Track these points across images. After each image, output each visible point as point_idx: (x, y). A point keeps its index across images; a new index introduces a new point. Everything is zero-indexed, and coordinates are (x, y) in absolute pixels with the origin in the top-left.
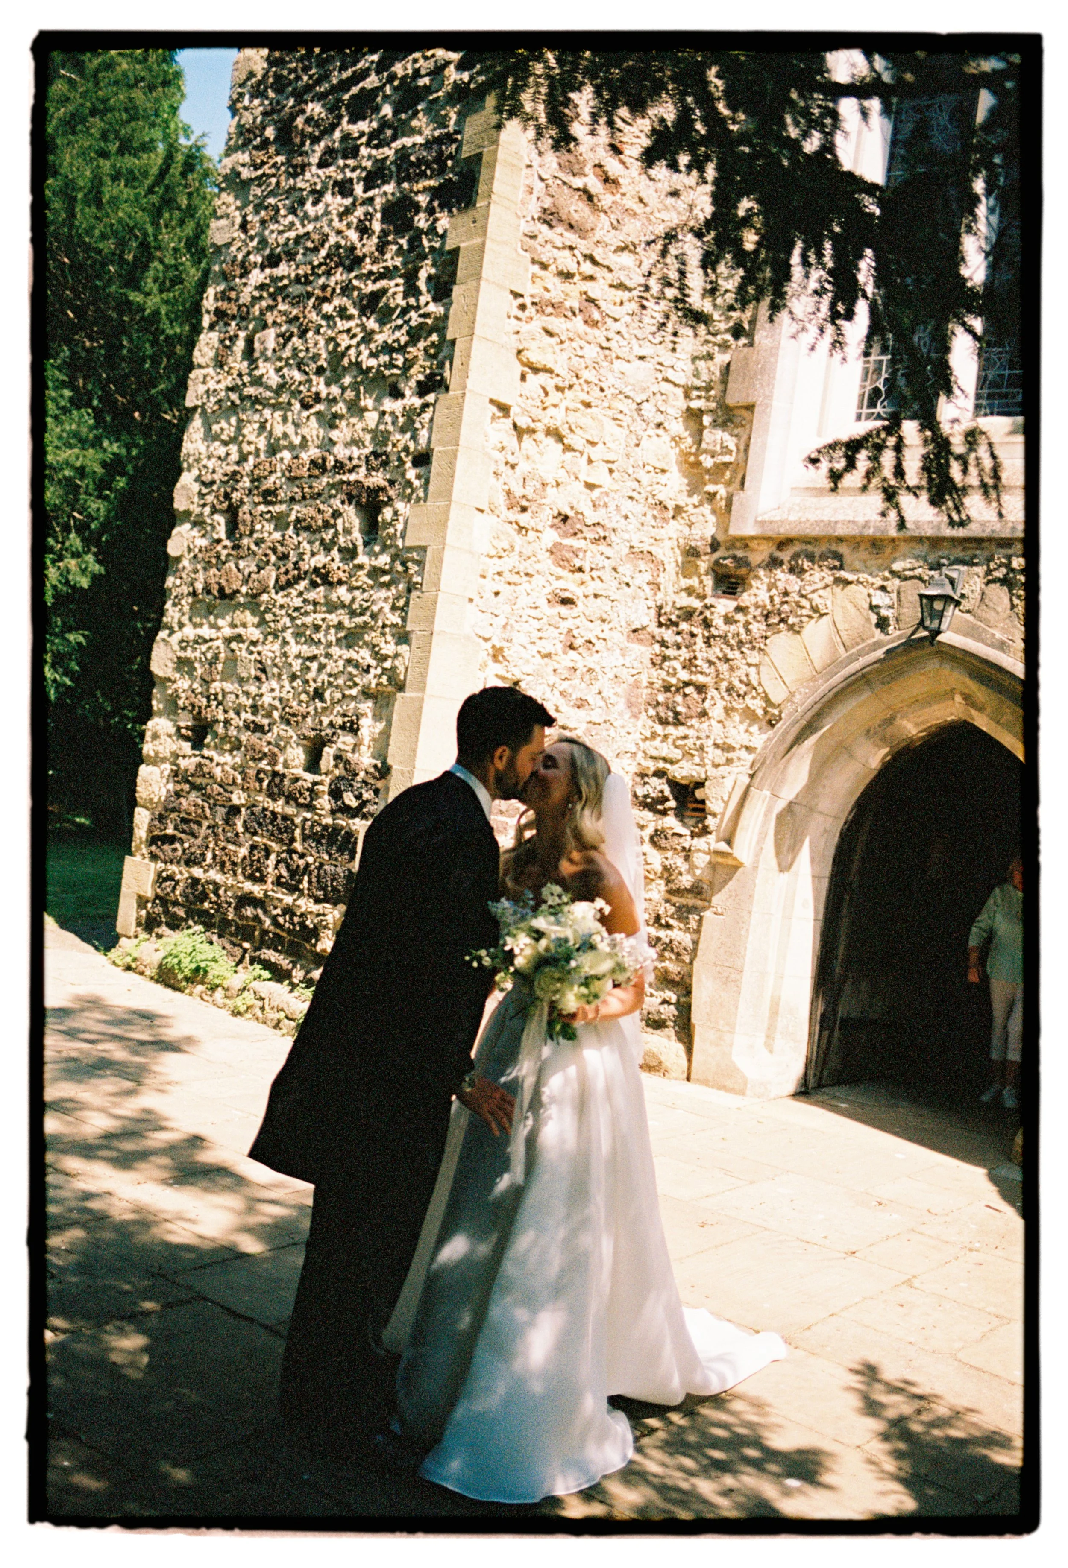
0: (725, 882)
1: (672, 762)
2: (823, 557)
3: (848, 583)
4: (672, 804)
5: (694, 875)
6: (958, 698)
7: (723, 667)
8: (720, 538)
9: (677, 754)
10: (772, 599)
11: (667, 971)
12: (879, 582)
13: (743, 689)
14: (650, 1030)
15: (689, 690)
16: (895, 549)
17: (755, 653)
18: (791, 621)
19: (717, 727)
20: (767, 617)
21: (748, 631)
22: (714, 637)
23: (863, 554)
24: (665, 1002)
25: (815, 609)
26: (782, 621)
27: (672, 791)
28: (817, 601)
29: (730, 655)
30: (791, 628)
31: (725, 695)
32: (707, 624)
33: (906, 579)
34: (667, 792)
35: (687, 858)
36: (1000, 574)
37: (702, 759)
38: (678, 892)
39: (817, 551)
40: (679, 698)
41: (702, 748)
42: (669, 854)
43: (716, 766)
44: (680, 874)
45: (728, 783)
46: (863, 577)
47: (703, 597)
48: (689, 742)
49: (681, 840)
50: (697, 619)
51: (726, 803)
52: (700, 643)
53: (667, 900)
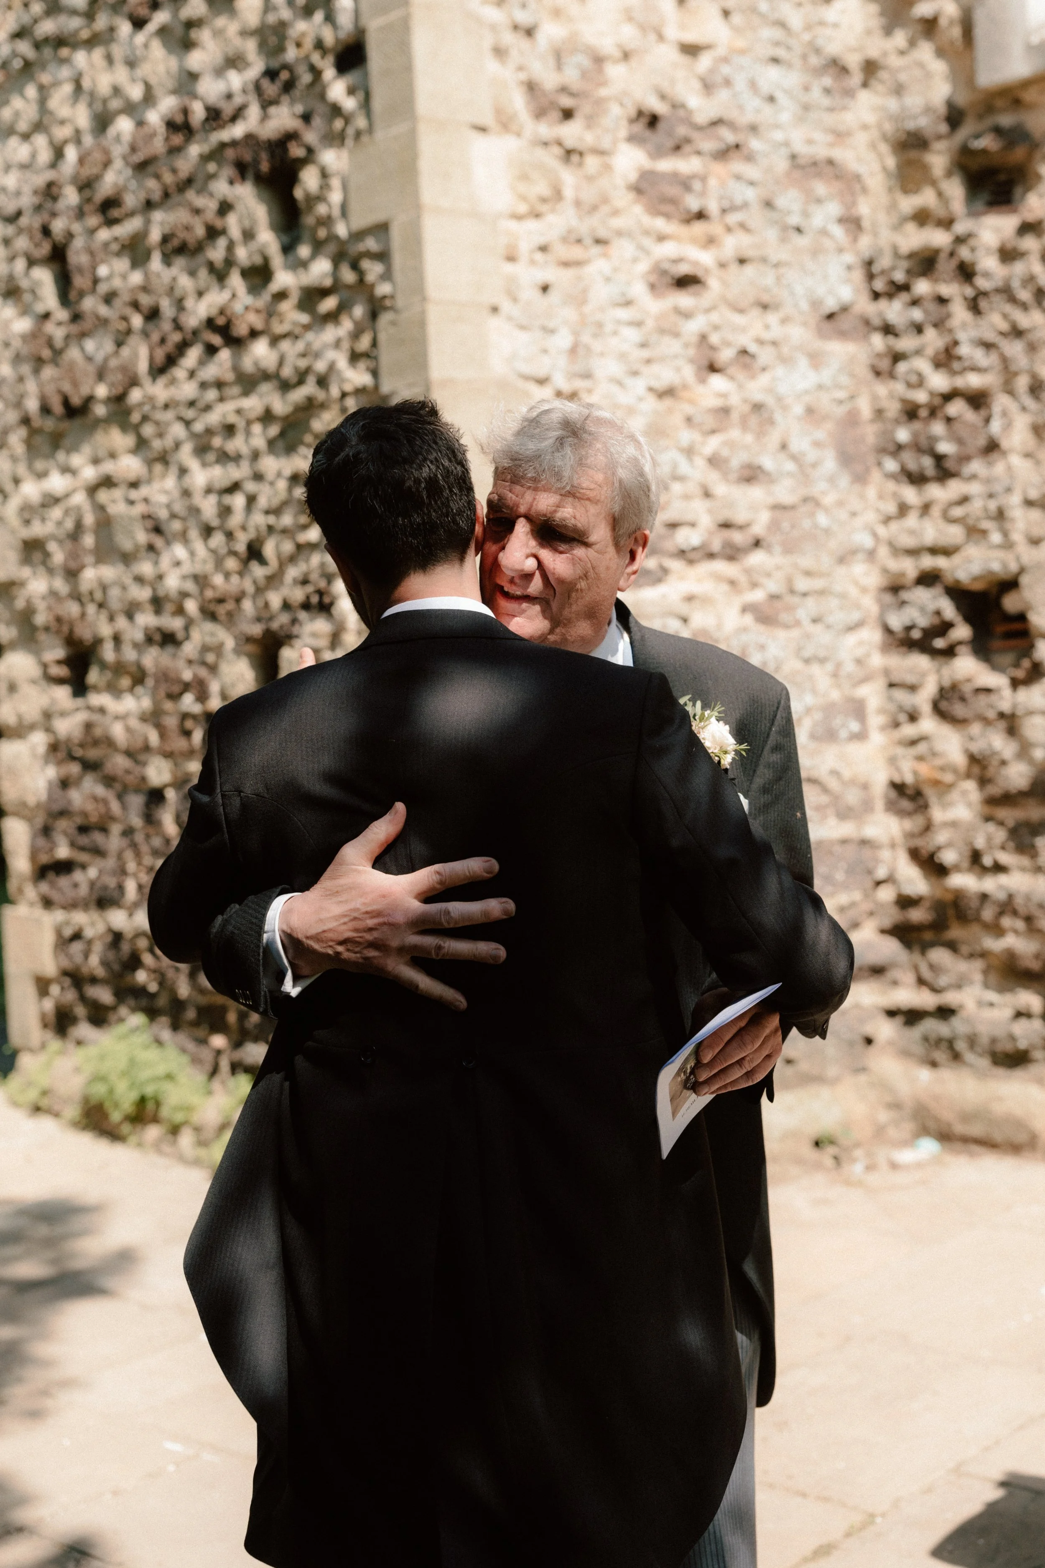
1: (946, 551)
4: (962, 632)
5: (1031, 761)
7: (1015, 349)
8: (962, 100)
9: (954, 534)
11: (1011, 954)
14: (1001, 1071)
15: (956, 408)
19: (1025, 467)
22: (984, 294)
24: (1019, 1012)
27: (959, 608)
29: (1025, 321)
31: (1029, 402)
32: (966, 272)
34: (949, 610)
35: (1012, 732)
37: (1005, 534)
38: (1007, 799)
40: (938, 428)
41: (1000, 515)
42: (976, 728)
43: (1037, 542)
44: (1004, 763)
47: (947, 223)
48: (976, 506)
49: (993, 698)
50: (945, 266)
52: (959, 313)
53: (988, 819)
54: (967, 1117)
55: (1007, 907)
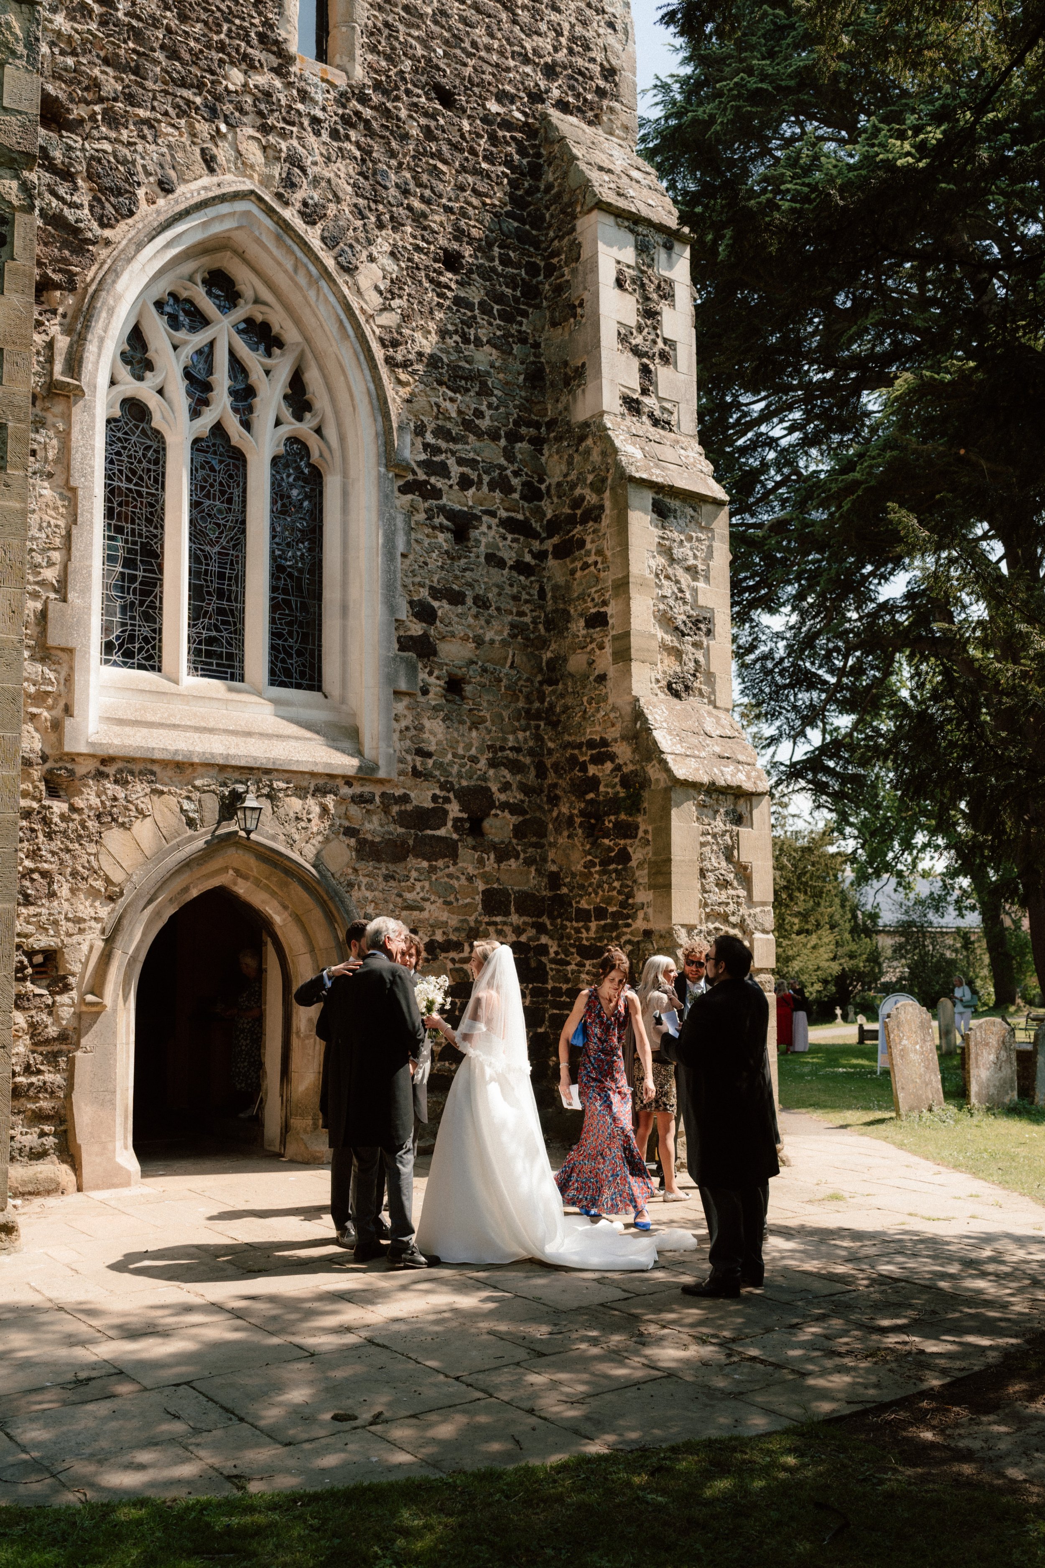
0: (91, 1026)
1: (27, 936)
2: (140, 773)
3: (162, 793)
4: (30, 970)
5: (60, 1025)
6: (231, 872)
7: (66, 857)
8: (49, 752)
9: (31, 929)
10: (102, 802)
11: (40, 1109)
12: (185, 794)
13: (86, 873)
14: (34, 1162)
15: (36, 876)
16: (194, 770)
17: (93, 845)
18: (120, 820)
19: (66, 905)
20: (99, 817)
21: (84, 827)
22: (55, 832)
23: (170, 773)
24: (42, 1134)
25: (140, 812)
26: (113, 820)
27: (28, 960)
28: (141, 806)
29: (71, 846)
30: (123, 825)
31: (70, 878)
32: (46, 821)
33: (205, 792)
34: (25, 961)
35: (50, 1014)
36: (265, 791)
37: (57, 931)
38: (47, 1042)
39: (136, 768)
40: (27, 883)
41: (56, 923)
42: (33, 1012)
43: (70, 935)
44: (46, 1027)
45: (85, 948)
46: (173, 789)
47: (39, 800)
48: (43, 918)
49: (42, 999)
50: (34, 816)
51: (85, 965)
52: (41, 838)
53: (33, 1052)
54: (24, 1183)
55: (43, 1088)
